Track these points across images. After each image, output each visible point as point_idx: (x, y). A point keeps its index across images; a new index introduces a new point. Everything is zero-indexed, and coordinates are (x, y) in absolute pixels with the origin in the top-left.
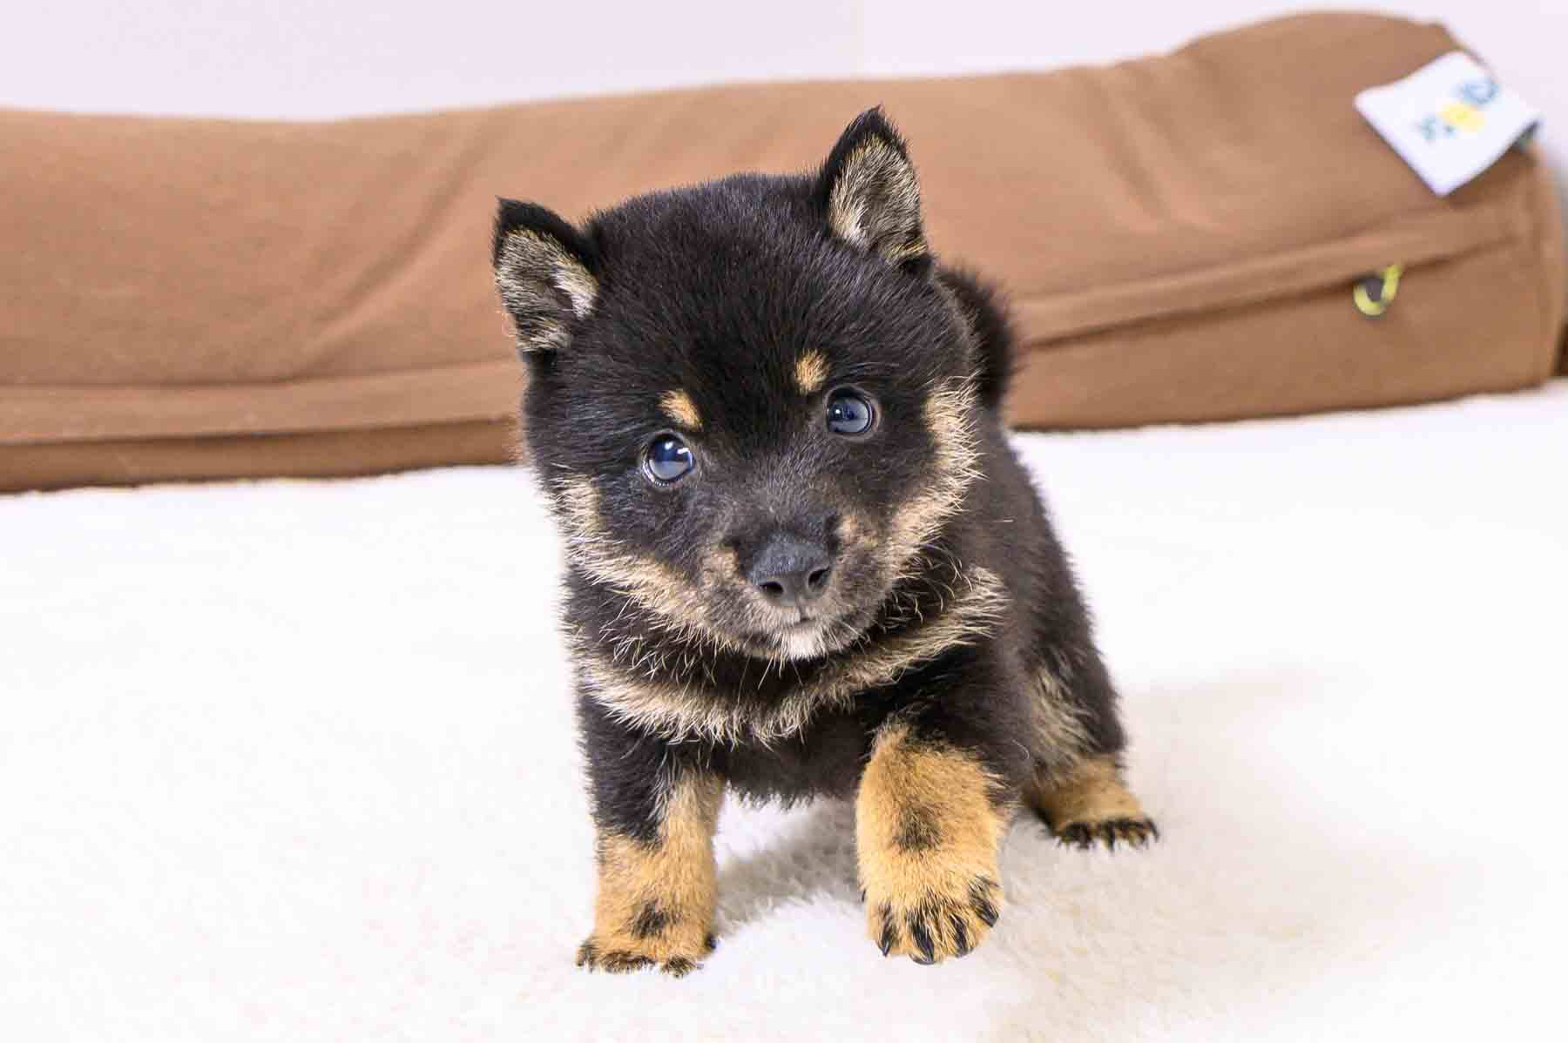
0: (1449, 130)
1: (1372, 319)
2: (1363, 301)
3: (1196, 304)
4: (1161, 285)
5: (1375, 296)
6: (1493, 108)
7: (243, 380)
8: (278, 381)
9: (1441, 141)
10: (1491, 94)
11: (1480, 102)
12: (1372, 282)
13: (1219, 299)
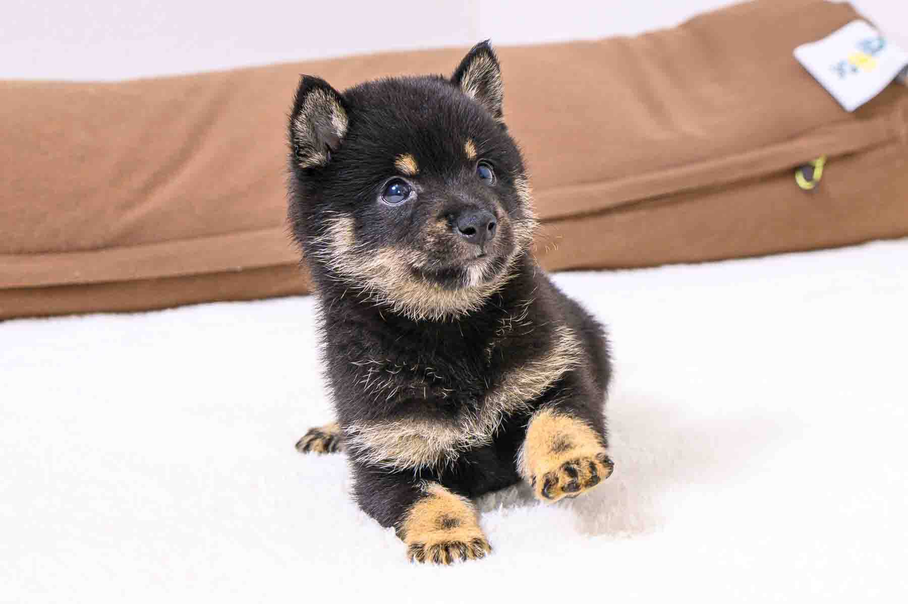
0: (854, 70)
1: (807, 192)
2: (801, 181)
3: (694, 185)
4: (672, 173)
5: (809, 178)
6: (883, 55)
7: (72, 249)
8: (95, 249)
9: (850, 77)
10: (881, 47)
11: (874, 51)
12: (806, 168)
13: (708, 181)
